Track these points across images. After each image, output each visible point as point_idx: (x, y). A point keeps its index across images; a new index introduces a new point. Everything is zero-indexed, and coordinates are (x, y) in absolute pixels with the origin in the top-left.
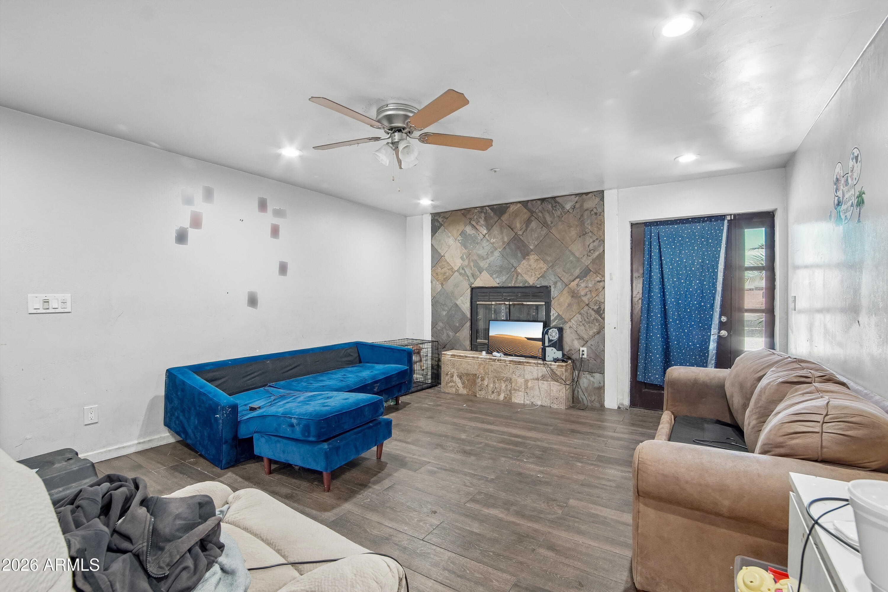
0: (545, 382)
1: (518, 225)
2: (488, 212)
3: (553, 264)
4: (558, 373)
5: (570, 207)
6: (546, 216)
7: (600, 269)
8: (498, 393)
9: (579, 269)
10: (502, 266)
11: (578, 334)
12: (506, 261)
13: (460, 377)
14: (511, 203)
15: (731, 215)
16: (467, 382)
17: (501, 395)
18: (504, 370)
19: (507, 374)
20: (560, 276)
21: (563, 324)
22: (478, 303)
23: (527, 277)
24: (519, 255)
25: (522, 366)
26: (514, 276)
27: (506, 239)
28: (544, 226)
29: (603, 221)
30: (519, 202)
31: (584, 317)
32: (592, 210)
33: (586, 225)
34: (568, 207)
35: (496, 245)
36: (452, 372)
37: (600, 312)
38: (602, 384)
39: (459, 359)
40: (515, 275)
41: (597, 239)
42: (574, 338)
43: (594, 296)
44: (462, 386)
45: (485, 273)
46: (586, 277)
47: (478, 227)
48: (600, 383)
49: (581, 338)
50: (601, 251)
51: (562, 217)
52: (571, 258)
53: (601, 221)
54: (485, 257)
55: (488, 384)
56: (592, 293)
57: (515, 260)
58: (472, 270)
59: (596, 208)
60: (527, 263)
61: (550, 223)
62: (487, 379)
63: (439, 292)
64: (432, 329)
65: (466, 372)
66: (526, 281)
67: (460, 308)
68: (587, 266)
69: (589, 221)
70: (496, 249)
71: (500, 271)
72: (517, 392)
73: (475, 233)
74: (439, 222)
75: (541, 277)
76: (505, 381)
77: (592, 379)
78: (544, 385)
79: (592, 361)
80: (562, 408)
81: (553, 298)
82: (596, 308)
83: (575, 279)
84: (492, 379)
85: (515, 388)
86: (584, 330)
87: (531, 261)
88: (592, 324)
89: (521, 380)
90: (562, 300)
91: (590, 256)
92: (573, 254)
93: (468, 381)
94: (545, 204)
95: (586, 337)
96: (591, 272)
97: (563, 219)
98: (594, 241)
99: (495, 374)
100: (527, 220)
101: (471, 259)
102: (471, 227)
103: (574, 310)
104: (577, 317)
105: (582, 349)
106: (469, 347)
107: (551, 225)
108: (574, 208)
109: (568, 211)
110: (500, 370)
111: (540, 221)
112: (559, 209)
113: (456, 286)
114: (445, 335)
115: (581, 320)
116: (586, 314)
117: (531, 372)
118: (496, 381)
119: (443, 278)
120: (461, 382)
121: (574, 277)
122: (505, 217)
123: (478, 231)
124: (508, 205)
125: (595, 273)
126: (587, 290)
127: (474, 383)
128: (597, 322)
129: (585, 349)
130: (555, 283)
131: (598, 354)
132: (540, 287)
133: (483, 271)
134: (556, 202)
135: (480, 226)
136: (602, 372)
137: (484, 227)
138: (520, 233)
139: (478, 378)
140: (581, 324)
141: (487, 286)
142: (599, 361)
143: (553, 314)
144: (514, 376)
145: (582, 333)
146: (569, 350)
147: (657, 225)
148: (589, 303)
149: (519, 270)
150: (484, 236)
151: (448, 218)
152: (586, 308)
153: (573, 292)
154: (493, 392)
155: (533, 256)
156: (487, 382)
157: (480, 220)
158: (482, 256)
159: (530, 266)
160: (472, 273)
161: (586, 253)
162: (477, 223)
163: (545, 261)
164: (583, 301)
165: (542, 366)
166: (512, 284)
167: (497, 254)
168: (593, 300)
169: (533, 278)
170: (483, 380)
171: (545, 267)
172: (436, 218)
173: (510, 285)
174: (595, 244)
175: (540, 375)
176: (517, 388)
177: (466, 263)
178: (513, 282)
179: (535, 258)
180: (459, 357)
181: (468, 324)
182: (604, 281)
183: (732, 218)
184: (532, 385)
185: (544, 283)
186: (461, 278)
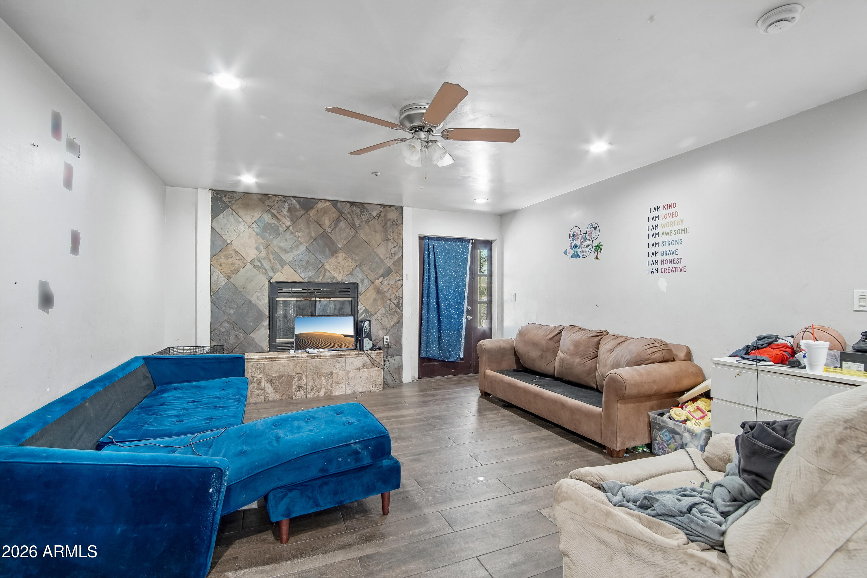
0: (366, 370)
1: (327, 223)
2: (292, 203)
3: (361, 263)
4: (377, 360)
5: (376, 215)
6: (354, 219)
7: (399, 270)
8: (318, 390)
9: (382, 269)
10: (308, 261)
11: (382, 324)
12: (313, 256)
13: (271, 382)
14: (320, 199)
15: (472, 240)
16: (279, 386)
17: (321, 391)
18: (324, 365)
19: (328, 368)
20: (367, 274)
21: (369, 317)
22: (278, 299)
23: (336, 275)
24: (327, 252)
25: (344, 359)
26: (321, 272)
27: (313, 234)
28: (352, 227)
29: (402, 231)
30: (329, 200)
31: (387, 310)
32: (394, 221)
33: (389, 232)
34: (374, 214)
35: (302, 239)
36: (260, 378)
37: (399, 305)
38: (401, 365)
39: (268, 362)
40: (323, 271)
41: (397, 245)
42: (379, 328)
43: (395, 292)
44: (273, 391)
45: (287, 268)
46: (388, 276)
47: (279, 217)
48: (399, 364)
49: (384, 328)
50: (400, 255)
51: (369, 222)
52: (376, 259)
53: (400, 230)
54: (289, 250)
55: (306, 383)
56: (393, 290)
57: (323, 257)
58: (271, 263)
59: (397, 220)
60: (335, 260)
61: (358, 225)
62: (305, 378)
63: (223, 287)
64: (211, 332)
65: (278, 374)
66: (334, 278)
67: (255, 305)
68: (389, 267)
69: (391, 230)
70: (301, 243)
71: (307, 265)
72: (338, 384)
73: (276, 222)
74: (224, 202)
75: (349, 274)
76: (325, 377)
77: (393, 361)
78: (365, 373)
79: (393, 347)
80: (381, 390)
81: (360, 294)
82: (396, 302)
83: (379, 277)
84: (310, 377)
85: (337, 381)
86: (387, 321)
87: (340, 259)
88: (393, 315)
89: (342, 373)
90: (368, 295)
91: (391, 259)
92: (377, 255)
93: (281, 384)
94: (354, 207)
95: (388, 326)
96: (393, 272)
97: (370, 224)
98: (395, 247)
99: (314, 371)
100: (336, 219)
101: (269, 251)
102: (270, 215)
103: (378, 304)
104: (382, 310)
105: (385, 337)
106: (266, 348)
107: (359, 228)
108: (379, 216)
109: (375, 218)
110: (321, 366)
111: (349, 222)
112: (366, 215)
113: (249, 280)
114: (232, 337)
115: (384, 313)
116: (389, 307)
117: (352, 363)
118: (316, 377)
119: (230, 269)
120: (272, 387)
121: (378, 276)
122: (312, 213)
123: (279, 221)
124: (316, 201)
125: (395, 273)
126: (389, 287)
127: (290, 385)
128: (397, 314)
129: (388, 337)
130: (362, 281)
131: (397, 340)
132: (348, 283)
133: (286, 265)
134: (364, 208)
135: (283, 216)
136: (401, 355)
137: (287, 218)
138: (329, 230)
139: (294, 378)
140: (385, 316)
141: (290, 281)
142: (398, 345)
143: (361, 308)
144: (335, 370)
145: (385, 323)
146: (375, 339)
147: (433, 240)
148: (391, 298)
149: (327, 267)
150: (288, 228)
151: (238, 200)
152: (389, 302)
153: (378, 289)
154: (312, 390)
155: (341, 254)
156: (305, 381)
157: (283, 209)
158: (285, 249)
159: (339, 263)
160: (271, 266)
161: (388, 256)
162: (279, 213)
163: (353, 260)
164: (385, 296)
165: (363, 356)
166: (320, 280)
167: (302, 248)
168: (394, 296)
169: (341, 275)
170: (300, 379)
171: (353, 265)
172: (219, 196)
173: (317, 281)
174: (395, 249)
175: (361, 364)
176: (339, 381)
177: (263, 254)
178: (321, 278)
179: (344, 256)
180: (268, 360)
181: (266, 323)
182: (402, 280)
183: (473, 242)
184: (354, 375)
185: (352, 280)
186: (256, 271)
